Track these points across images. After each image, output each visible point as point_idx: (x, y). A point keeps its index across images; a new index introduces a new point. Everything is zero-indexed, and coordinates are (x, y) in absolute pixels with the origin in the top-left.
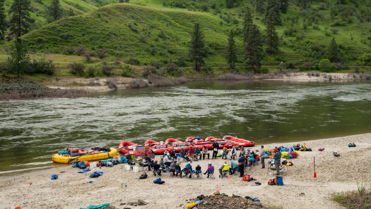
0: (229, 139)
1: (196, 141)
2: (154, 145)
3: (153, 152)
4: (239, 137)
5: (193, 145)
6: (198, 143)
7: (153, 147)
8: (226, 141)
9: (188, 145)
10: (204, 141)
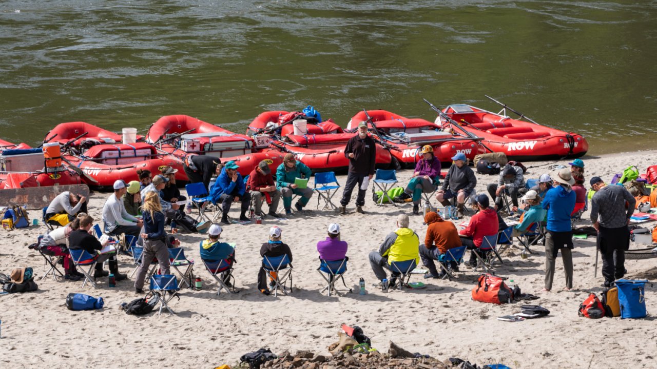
0: (465, 124)
1: (299, 128)
2: (92, 144)
3: (84, 179)
4: (516, 114)
5: (283, 149)
6: (309, 137)
7: (87, 153)
8: (446, 132)
9: (260, 150)
10: (339, 131)
